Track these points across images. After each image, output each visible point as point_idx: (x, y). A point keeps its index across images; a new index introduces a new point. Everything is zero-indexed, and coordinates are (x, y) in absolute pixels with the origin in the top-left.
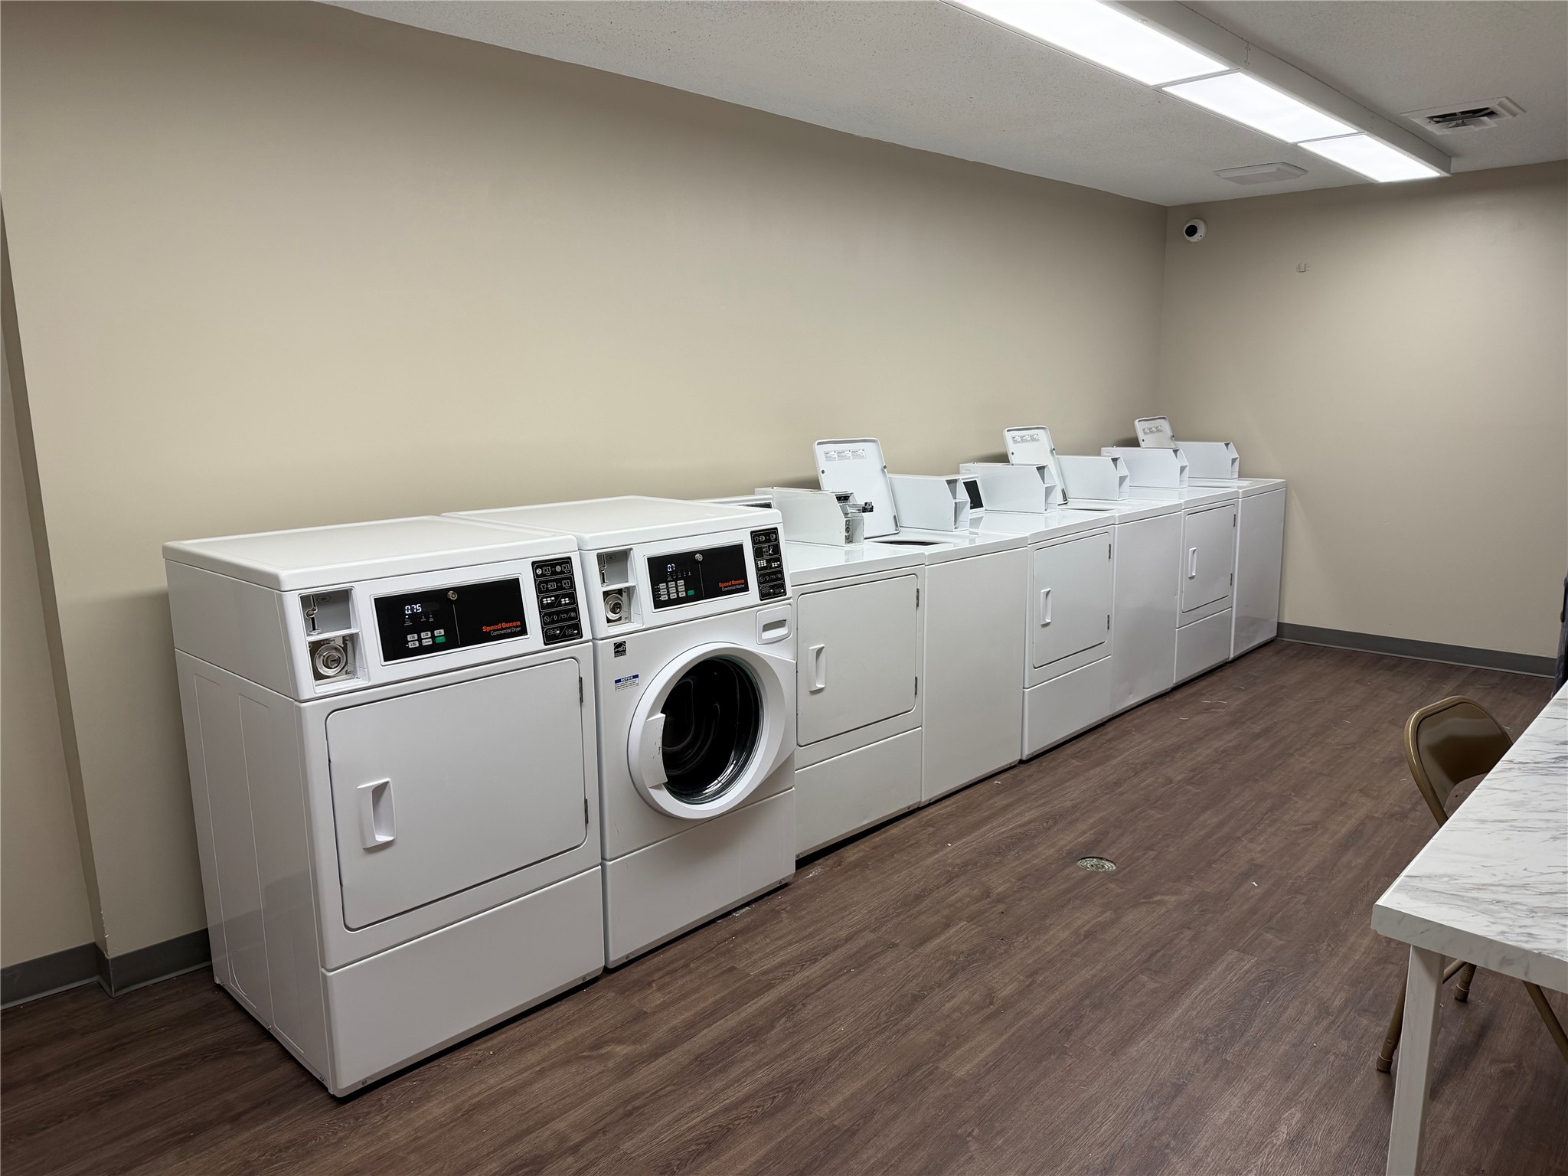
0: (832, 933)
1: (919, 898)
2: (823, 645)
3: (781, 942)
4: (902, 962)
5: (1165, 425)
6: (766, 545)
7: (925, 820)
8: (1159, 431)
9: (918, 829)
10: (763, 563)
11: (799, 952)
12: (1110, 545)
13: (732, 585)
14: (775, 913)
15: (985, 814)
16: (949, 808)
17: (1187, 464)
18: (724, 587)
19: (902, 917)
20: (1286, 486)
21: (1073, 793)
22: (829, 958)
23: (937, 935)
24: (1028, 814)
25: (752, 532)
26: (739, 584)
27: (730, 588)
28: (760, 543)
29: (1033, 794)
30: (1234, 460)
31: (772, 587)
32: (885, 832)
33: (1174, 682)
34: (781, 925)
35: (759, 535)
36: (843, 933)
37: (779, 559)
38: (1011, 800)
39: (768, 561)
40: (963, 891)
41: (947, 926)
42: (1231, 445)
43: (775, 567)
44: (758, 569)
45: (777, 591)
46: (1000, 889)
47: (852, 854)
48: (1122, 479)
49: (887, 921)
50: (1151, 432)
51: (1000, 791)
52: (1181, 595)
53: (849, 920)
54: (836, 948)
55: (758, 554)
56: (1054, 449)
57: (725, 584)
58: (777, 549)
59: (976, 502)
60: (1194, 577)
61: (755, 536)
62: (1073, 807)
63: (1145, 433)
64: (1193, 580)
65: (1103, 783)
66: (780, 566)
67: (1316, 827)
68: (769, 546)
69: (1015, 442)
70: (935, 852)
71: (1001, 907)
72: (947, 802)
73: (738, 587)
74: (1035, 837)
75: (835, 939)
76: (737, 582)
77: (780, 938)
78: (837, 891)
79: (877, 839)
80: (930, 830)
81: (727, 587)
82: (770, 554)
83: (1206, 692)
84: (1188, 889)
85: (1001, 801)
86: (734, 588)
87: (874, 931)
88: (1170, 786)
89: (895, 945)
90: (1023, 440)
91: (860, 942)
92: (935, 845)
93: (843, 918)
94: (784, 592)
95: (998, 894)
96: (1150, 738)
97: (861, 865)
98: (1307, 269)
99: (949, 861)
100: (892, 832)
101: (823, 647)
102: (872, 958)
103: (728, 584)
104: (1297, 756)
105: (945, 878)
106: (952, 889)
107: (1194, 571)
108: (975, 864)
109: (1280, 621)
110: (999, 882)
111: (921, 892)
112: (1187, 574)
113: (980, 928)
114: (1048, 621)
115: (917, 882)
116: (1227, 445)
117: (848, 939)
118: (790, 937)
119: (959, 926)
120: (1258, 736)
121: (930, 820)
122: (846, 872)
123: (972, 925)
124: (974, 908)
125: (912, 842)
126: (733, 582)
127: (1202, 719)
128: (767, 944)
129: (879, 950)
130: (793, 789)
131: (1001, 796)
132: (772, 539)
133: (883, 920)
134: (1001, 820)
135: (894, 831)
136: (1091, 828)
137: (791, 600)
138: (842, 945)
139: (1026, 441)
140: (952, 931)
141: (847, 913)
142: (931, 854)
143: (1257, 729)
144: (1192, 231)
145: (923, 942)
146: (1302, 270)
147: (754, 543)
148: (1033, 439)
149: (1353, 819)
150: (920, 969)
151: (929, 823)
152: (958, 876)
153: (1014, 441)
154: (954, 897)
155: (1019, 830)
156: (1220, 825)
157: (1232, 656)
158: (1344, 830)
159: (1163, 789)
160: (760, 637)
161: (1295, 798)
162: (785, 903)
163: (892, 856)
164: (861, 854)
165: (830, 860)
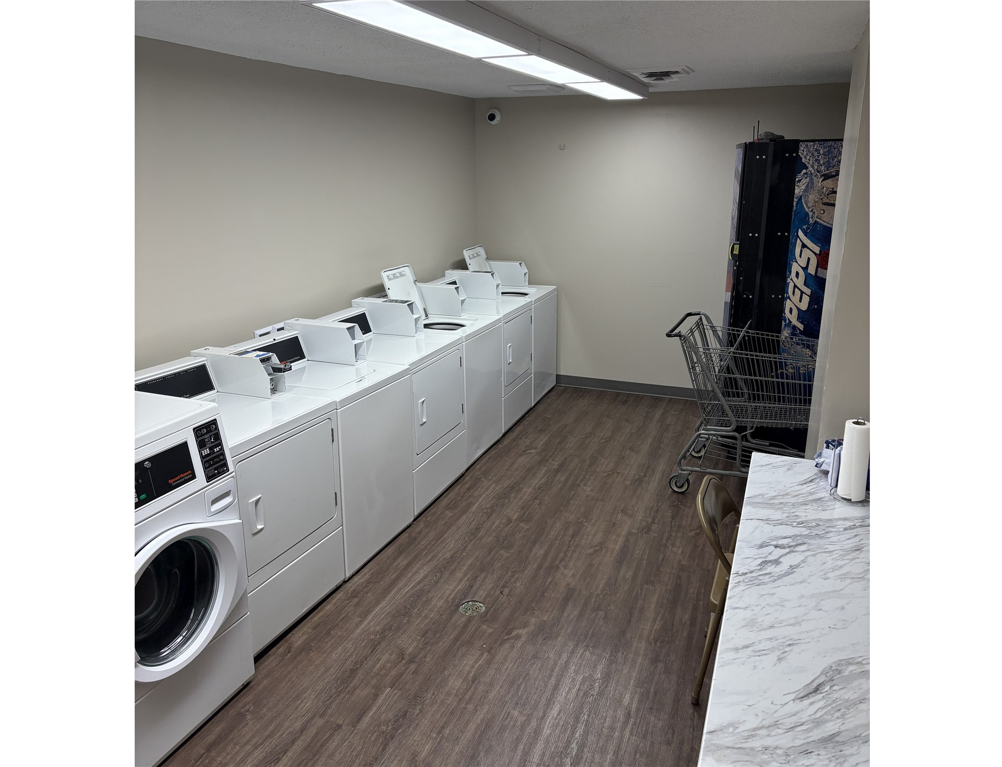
0: (289, 727)
1: (353, 671)
2: (260, 496)
3: (248, 747)
4: (346, 743)
5: (481, 251)
6: (208, 435)
7: (350, 591)
8: (478, 255)
9: (346, 602)
10: (206, 451)
11: (264, 754)
12: (461, 357)
13: (181, 478)
14: (241, 716)
15: (393, 577)
16: (366, 576)
17: (499, 282)
18: (174, 482)
19: (342, 695)
20: (557, 290)
21: (451, 543)
22: (289, 754)
23: (369, 707)
24: (421, 572)
25: (194, 429)
26: (187, 475)
27: (179, 482)
28: (202, 435)
29: (424, 550)
30: (525, 274)
31: (216, 469)
32: (321, 610)
33: (503, 432)
34: (246, 729)
35: (200, 430)
36: (298, 725)
37: (220, 444)
38: (410, 559)
39: (211, 449)
40: (385, 657)
41: (376, 696)
42: (523, 264)
43: (217, 451)
44: (202, 457)
45: (221, 470)
46: (410, 650)
47: (298, 638)
48: (463, 302)
49: (332, 702)
50: (474, 257)
51: (400, 552)
52: (504, 376)
53: (302, 709)
54: (293, 742)
55: (201, 445)
56: (416, 281)
57: (174, 480)
58: (217, 437)
59: (366, 329)
60: (511, 363)
61: (197, 431)
62: (452, 557)
63: (470, 259)
64: (510, 365)
65: (468, 531)
66: (222, 449)
67: (601, 547)
68: (210, 436)
69: (390, 279)
70: (361, 622)
71: (413, 667)
72: (365, 570)
73: (186, 478)
74: (429, 591)
75: (292, 732)
76: (185, 474)
77: (247, 742)
78: (289, 680)
79: (316, 619)
80: (356, 600)
81: (176, 481)
82: (212, 442)
83: (522, 436)
84: (533, 620)
85: (402, 562)
86: (183, 480)
87: (322, 716)
88: (510, 525)
89: (339, 727)
90: (395, 277)
91: (312, 731)
92: (360, 616)
93: (297, 708)
94: (227, 470)
95: (410, 655)
96: (494, 483)
97: (306, 648)
98: (565, 148)
99: (372, 629)
100: (327, 608)
101: (260, 497)
102: (322, 746)
103: (176, 479)
104: (582, 486)
105: (370, 647)
106: (376, 658)
107: (511, 358)
108: (390, 629)
109: (558, 374)
110: (408, 641)
111: (354, 666)
112: (507, 362)
113: (400, 692)
114: (424, 420)
115: (350, 656)
116: (520, 264)
117: (303, 729)
118: (255, 740)
119: (385, 694)
120: (557, 471)
121: (354, 591)
122: (295, 658)
123: (394, 690)
124: (393, 673)
125: (343, 616)
126: (182, 475)
127: (522, 460)
128: (237, 752)
129: (328, 735)
130: (248, 613)
131: (402, 556)
132: (212, 429)
133: (328, 702)
134: (404, 580)
135: (328, 607)
136: (465, 575)
137: (234, 473)
138: (299, 737)
139: (397, 277)
140: (380, 700)
141: (300, 702)
142: (358, 625)
143: (556, 464)
144: (492, 117)
145: (359, 719)
146: (562, 148)
147: (197, 437)
148: (402, 275)
149: (621, 537)
150: (360, 747)
151: (355, 594)
152: (379, 643)
153: (388, 278)
154: (379, 665)
155: (418, 587)
156: (546, 555)
157: (533, 405)
158: (618, 547)
159: (507, 529)
160: (209, 509)
161: (586, 524)
162: (249, 703)
163: (328, 633)
164: (305, 637)
165: (281, 649)
